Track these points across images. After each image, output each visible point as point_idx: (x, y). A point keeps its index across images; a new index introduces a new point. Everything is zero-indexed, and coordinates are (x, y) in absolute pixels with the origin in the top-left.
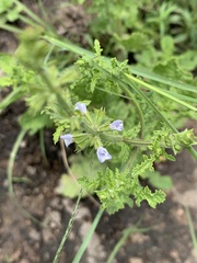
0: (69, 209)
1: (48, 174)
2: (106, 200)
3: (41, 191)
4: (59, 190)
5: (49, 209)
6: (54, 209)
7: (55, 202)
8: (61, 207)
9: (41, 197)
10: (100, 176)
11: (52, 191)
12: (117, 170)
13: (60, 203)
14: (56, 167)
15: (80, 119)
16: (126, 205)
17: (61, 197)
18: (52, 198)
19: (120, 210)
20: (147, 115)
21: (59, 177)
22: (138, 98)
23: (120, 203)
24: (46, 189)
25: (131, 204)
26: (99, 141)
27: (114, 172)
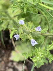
0: (17, 67)
1: (5, 51)
2: (36, 62)
3: (3, 60)
4: (11, 58)
5: (7, 68)
6: (9, 68)
7: (10, 64)
8: (13, 66)
9: (3, 62)
10: (32, 52)
11: (8, 59)
12: (39, 48)
13: (12, 64)
14: (9, 48)
15: (23, 29)
16: (45, 63)
17: (12, 61)
18: (8, 62)
19: (42, 66)
20: (50, 21)
21: (10, 52)
22: (46, 14)
23: (42, 63)
24: (5, 59)
25: (47, 62)
26: (31, 37)
27: (38, 49)
